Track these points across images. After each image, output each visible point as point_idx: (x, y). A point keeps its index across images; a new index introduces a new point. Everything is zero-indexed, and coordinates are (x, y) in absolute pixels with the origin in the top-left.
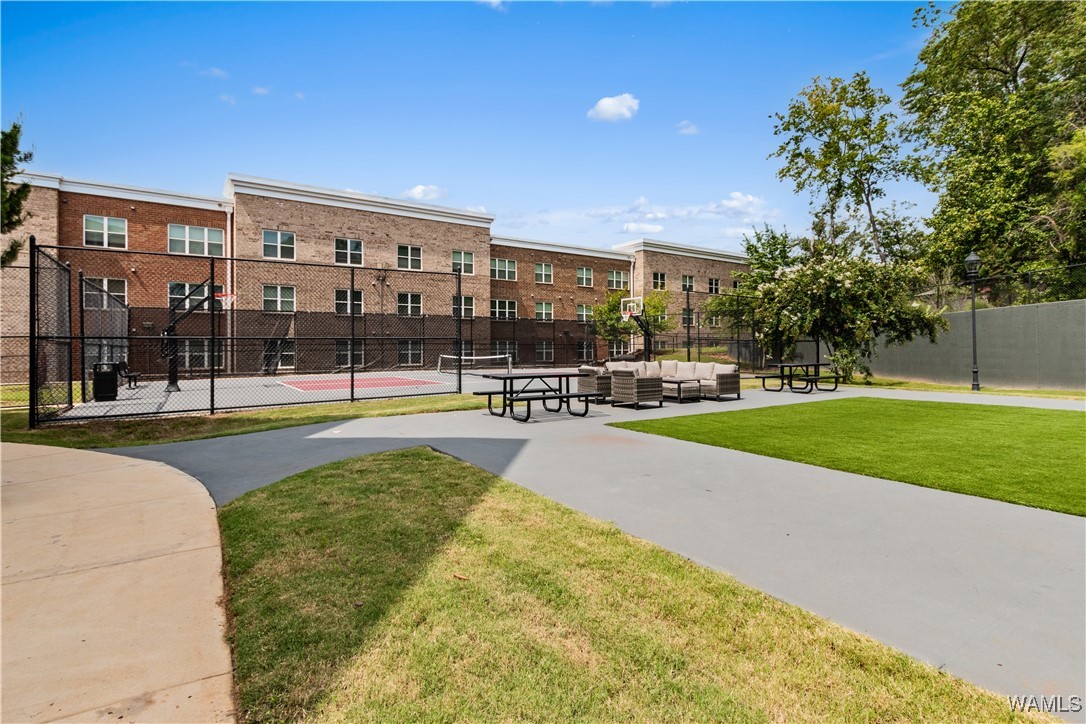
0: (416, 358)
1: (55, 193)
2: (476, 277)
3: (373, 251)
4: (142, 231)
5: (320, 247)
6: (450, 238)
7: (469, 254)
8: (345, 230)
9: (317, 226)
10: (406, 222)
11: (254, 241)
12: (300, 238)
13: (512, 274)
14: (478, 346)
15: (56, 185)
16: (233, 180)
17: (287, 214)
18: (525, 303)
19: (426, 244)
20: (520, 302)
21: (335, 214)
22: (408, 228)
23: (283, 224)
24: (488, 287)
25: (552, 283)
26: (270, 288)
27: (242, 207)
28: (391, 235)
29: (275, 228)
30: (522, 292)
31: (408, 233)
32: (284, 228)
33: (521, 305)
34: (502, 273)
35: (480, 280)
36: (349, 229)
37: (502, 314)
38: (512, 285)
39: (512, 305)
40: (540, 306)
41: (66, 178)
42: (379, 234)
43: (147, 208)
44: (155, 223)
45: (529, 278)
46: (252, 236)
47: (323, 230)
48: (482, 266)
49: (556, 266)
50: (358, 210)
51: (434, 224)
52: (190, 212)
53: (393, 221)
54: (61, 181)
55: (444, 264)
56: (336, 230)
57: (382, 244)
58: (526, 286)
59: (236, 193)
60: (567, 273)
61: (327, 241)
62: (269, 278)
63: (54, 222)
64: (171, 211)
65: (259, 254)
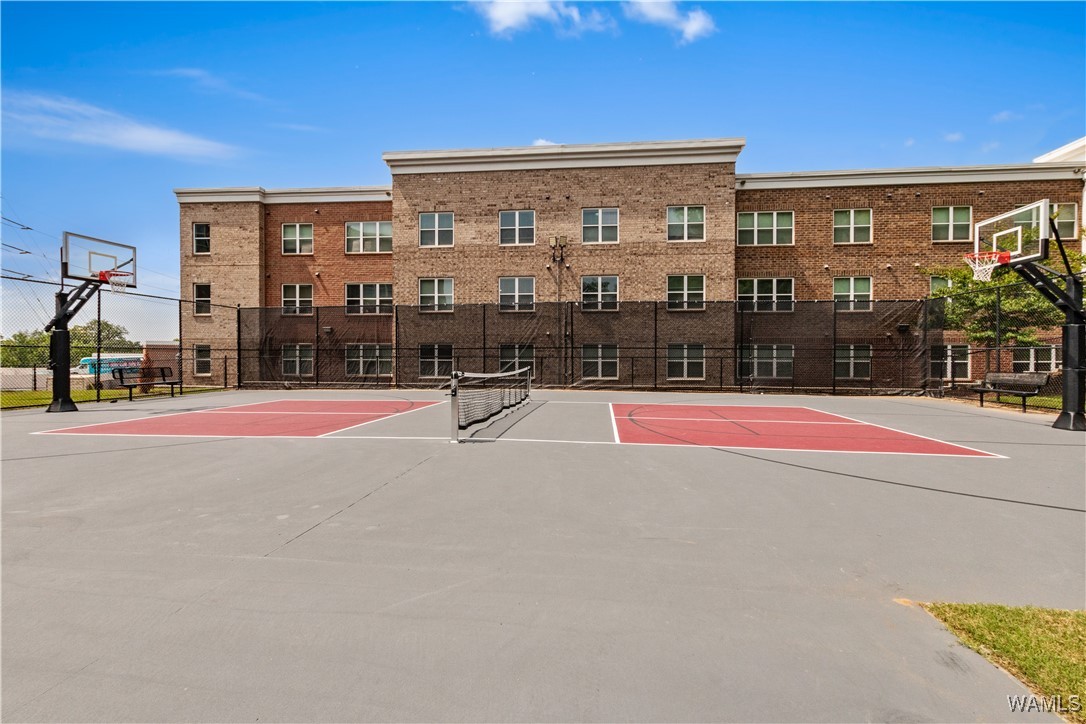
0: (609, 369)
1: (257, 206)
2: (708, 243)
3: (547, 222)
4: (324, 234)
5: (481, 225)
6: (663, 189)
7: (696, 208)
8: (511, 200)
9: (478, 200)
10: (594, 175)
11: (410, 228)
12: (458, 218)
13: (784, 234)
14: (711, 353)
15: (257, 198)
16: (388, 161)
17: (445, 190)
18: (811, 281)
19: (625, 203)
20: (801, 279)
21: (500, 180)
22: (597, 184)
23: (441, 203)
24: (731, 259)
25: (871, 241)
26: (426, 283)
27: (399, 191)
28: (573, 197)
29: (432, 209)
30: (805, 262)
31: (598, 191)
32: (442, 208)
33: (804, 285)
34: (765, 234)
35: (715, 247)
36: (517, 197)
37: (765, 303)
38: (785, 253)
39: (784, 286)
40: (845, 284)
41: (268, 190)
42: (556, 198)
43: (328, 209)
44: (335, 224)
45: (818, 238)
46: (408, 222)
47: (485, 203)
48: (721, 227)
49: (880, 211)
50: (528, 171)
51: (638, 171)
52: (363, 207)
53: (576, 177)
54: (264, 194)
55: (653, 228)
56: (500, 201)
57: (560, 211)
58: (814, 251)
59: (394, 175)
60: (910, 221)
61: (490, 217)
62: (425, 271)
63: (257, 234)
64: (347, 209)
65: (416, 242)
